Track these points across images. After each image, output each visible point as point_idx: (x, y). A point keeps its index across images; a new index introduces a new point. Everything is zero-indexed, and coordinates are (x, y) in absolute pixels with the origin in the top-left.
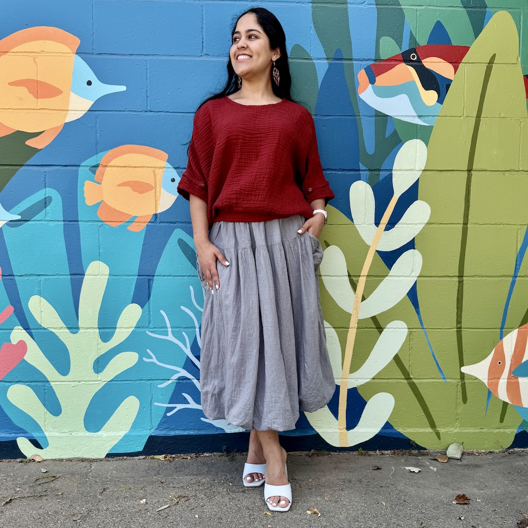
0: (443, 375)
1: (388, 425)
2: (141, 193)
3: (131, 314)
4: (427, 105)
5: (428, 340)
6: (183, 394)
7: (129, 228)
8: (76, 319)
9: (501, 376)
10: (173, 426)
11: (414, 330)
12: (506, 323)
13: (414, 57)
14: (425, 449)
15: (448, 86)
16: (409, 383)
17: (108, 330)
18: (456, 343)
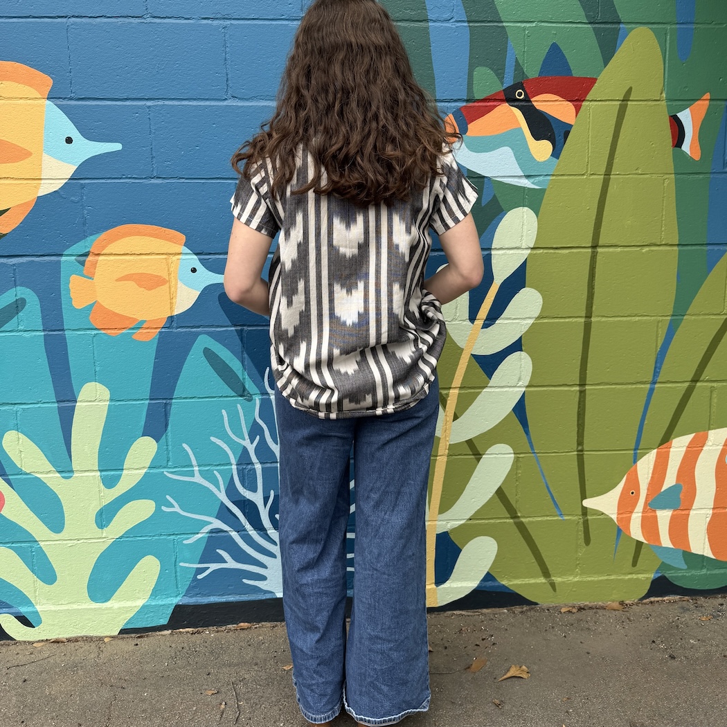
0: (560, 511)
1: (489, 577)
2: (150, 289)
3: (143, 450)
4: (538, 160)
5: (540, 467)
6: (217, 550)
7: (134, 337)
8: (69, 460)
9: (634, 510)
10: (207, 591)
11: (521, 455)
12: (642, 443)
13: (520, 94)
14: (536, 604)
15: (567, 134)
16: (515, 523)
17: (112, 473)
18: (576, 470)
